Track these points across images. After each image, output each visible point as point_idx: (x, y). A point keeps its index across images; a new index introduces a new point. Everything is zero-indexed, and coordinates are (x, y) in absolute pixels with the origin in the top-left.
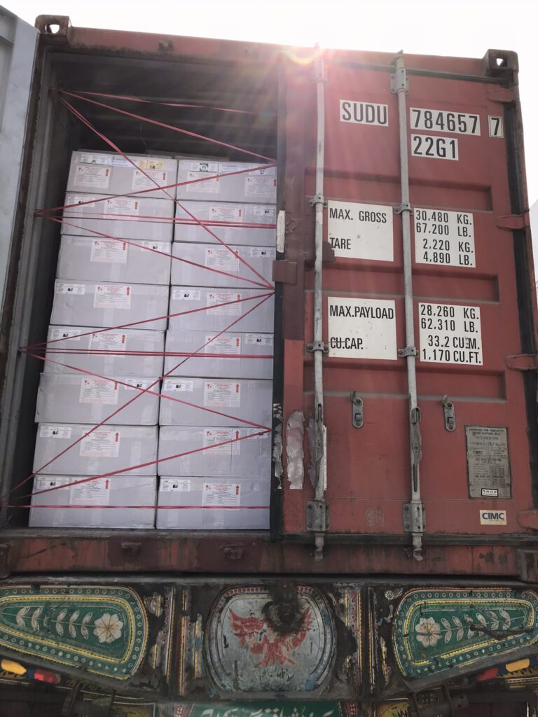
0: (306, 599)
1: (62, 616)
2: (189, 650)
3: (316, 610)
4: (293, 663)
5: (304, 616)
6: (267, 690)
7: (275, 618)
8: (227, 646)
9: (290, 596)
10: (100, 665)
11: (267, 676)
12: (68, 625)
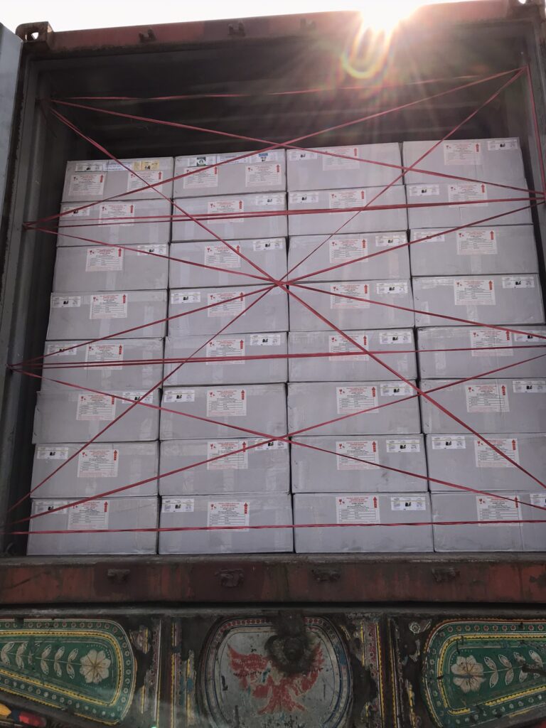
0: (316, 633)
1: (46, 652)
2: (181, 693)
3: (329, 645)
4: (303, 710)
7: (280, 655)
8: (225, 689)
9: (297, 628)
10: (87, 708)
11: (273, 724)
12: (54, 662)
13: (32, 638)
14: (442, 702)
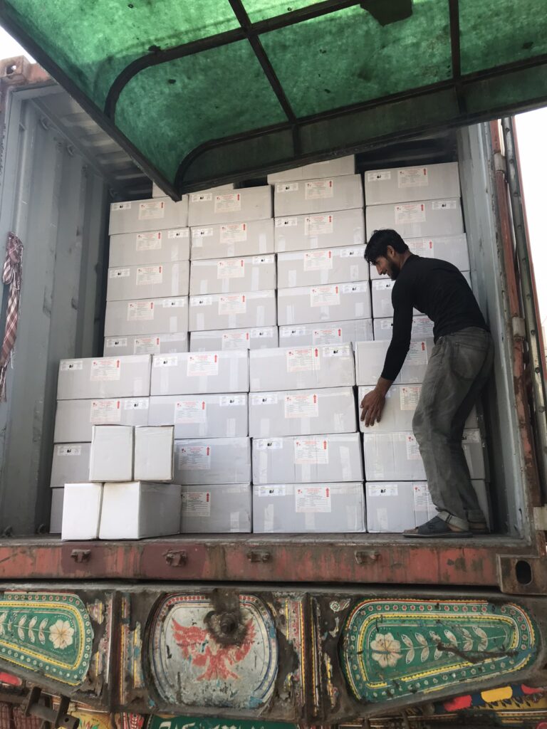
0: (249, 609)
2: (129, 659)
3: (260, 620)
4: (237, 678)
5: (247, 628)
6: (210, 706)
7: (217, 629)
8: (170, 657)
9: (233, 605)
11: (210, 690)
12: (28, 630)
13: (11, 609)
14: (361, 675)
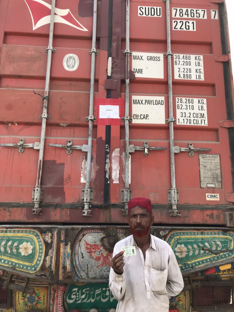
0: (122, 236)
1: (3, 243)
2: (64, 259)
6: (103, 278)
7: (106, 244)
8: (83, 258)
9: (114, 234)
10: (21, 266)
11: (103, 271)
12: (6, 247)
